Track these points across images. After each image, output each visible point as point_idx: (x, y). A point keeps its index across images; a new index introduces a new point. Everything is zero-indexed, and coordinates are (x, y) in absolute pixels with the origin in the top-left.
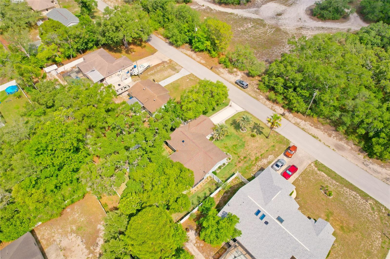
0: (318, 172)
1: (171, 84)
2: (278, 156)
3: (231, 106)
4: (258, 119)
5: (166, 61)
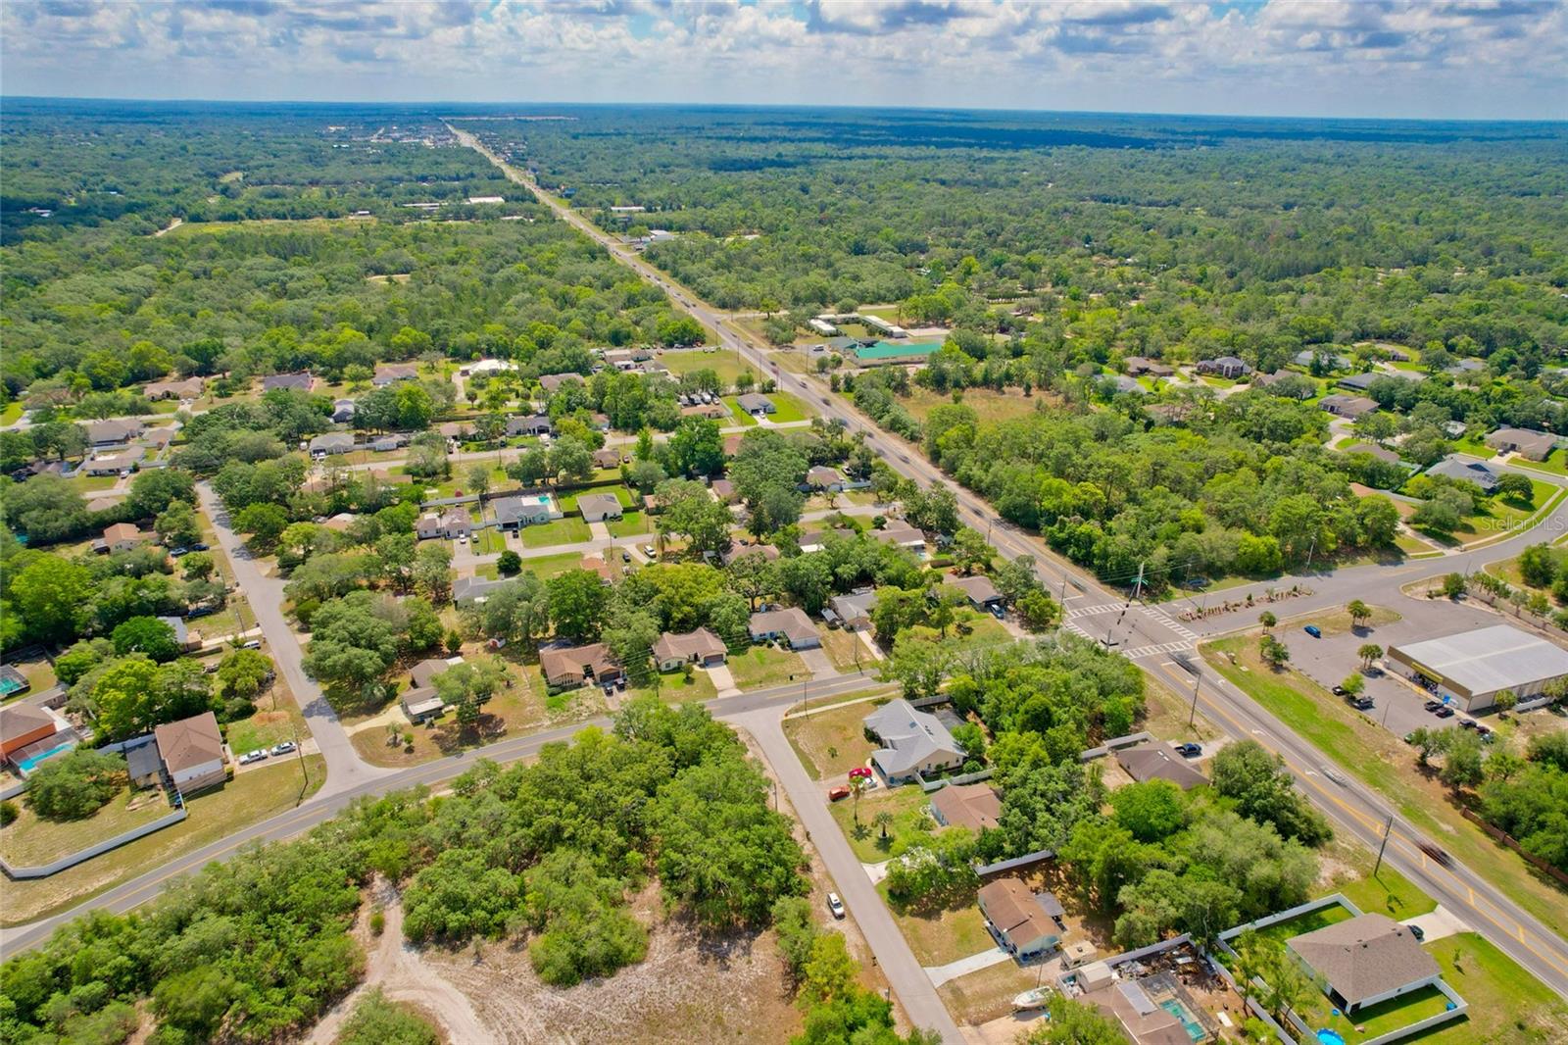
0: (822, 770)
3: (879, 877)
4: (850, 844)
5: (970, 1022)
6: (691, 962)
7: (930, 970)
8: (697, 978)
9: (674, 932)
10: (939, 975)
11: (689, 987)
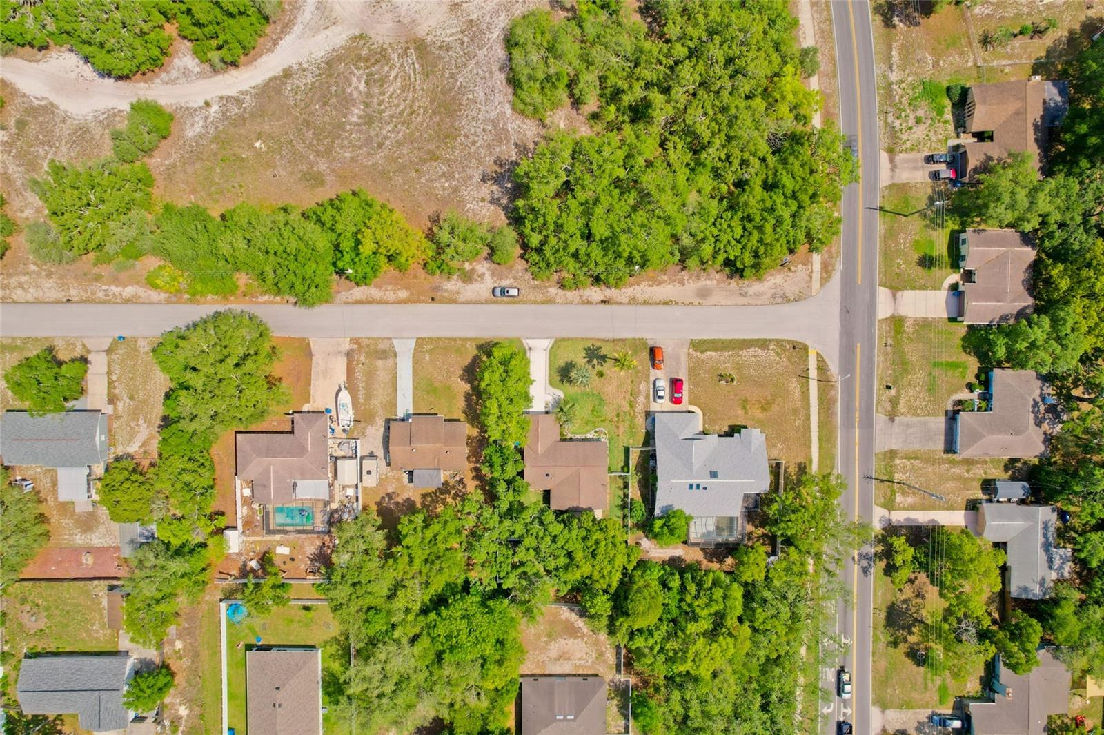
0: (703, 356)
1: (415, 388)
2: (648, 376)
3: (530, 349)
4: (583, 339)
5: (352, 350)
6: (501, 152)
7: (412, 344)
8: (483, 152)
9: (536, 143)
10: (405, 349)
11: (474, 143)
